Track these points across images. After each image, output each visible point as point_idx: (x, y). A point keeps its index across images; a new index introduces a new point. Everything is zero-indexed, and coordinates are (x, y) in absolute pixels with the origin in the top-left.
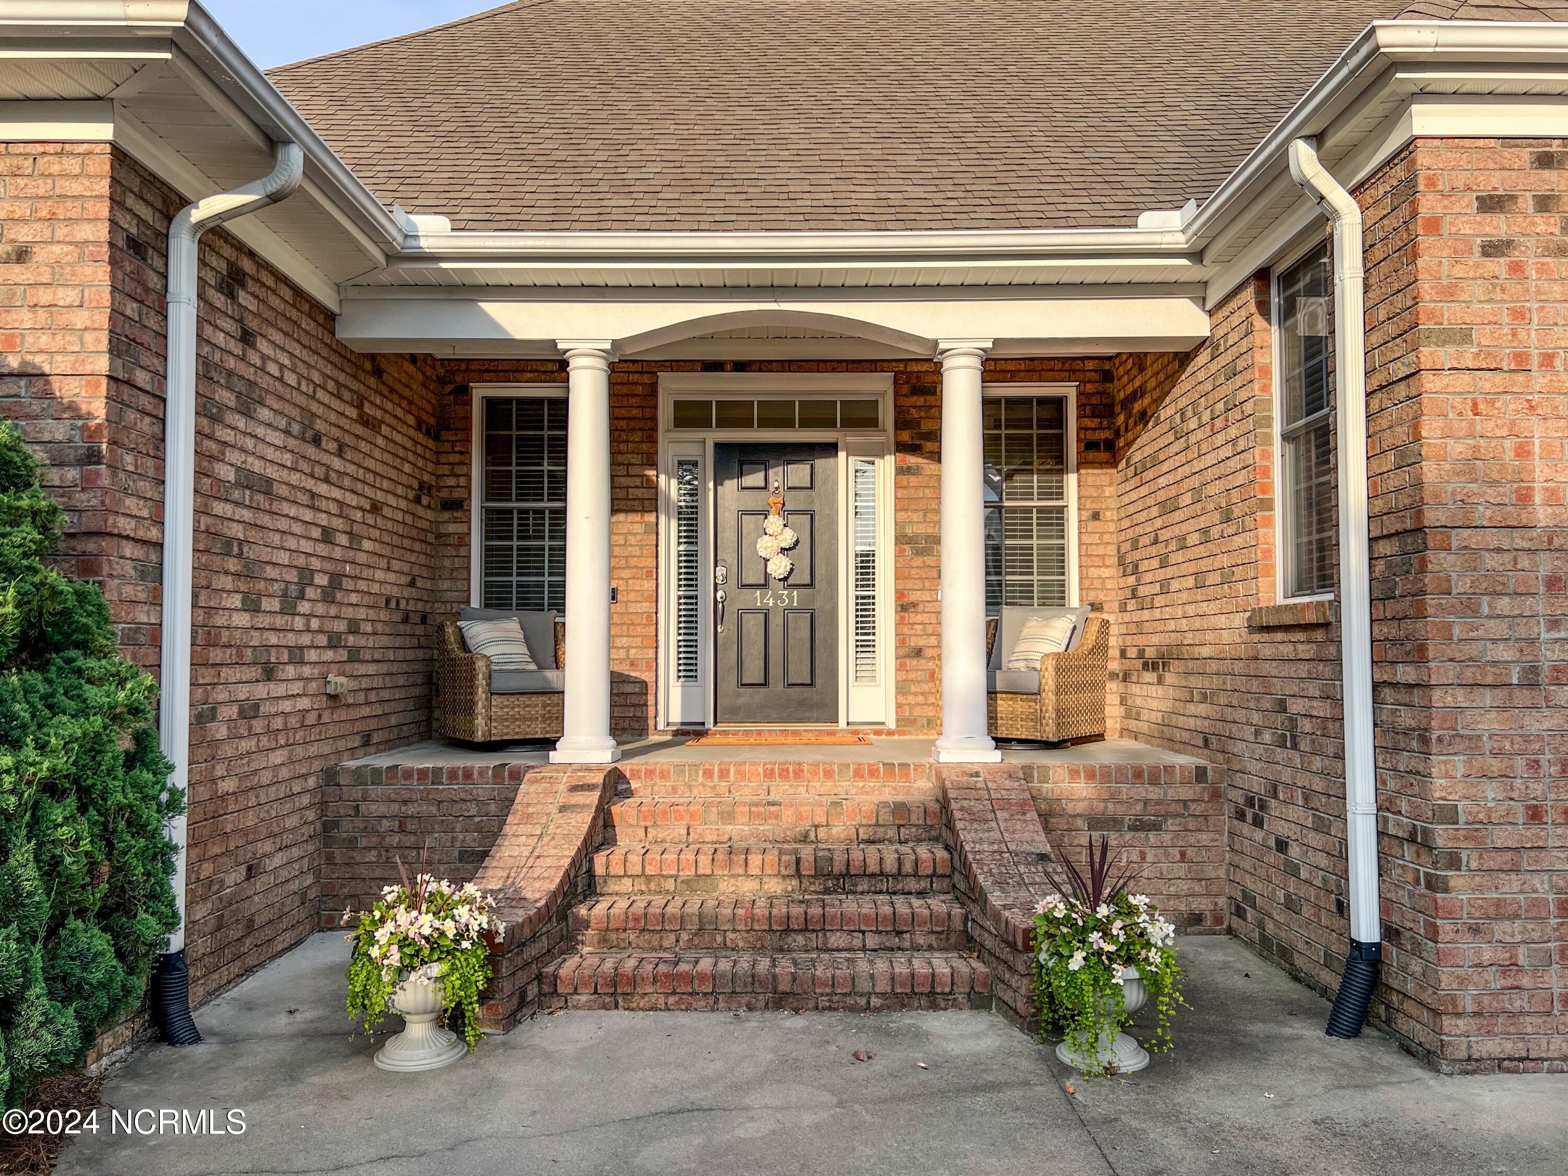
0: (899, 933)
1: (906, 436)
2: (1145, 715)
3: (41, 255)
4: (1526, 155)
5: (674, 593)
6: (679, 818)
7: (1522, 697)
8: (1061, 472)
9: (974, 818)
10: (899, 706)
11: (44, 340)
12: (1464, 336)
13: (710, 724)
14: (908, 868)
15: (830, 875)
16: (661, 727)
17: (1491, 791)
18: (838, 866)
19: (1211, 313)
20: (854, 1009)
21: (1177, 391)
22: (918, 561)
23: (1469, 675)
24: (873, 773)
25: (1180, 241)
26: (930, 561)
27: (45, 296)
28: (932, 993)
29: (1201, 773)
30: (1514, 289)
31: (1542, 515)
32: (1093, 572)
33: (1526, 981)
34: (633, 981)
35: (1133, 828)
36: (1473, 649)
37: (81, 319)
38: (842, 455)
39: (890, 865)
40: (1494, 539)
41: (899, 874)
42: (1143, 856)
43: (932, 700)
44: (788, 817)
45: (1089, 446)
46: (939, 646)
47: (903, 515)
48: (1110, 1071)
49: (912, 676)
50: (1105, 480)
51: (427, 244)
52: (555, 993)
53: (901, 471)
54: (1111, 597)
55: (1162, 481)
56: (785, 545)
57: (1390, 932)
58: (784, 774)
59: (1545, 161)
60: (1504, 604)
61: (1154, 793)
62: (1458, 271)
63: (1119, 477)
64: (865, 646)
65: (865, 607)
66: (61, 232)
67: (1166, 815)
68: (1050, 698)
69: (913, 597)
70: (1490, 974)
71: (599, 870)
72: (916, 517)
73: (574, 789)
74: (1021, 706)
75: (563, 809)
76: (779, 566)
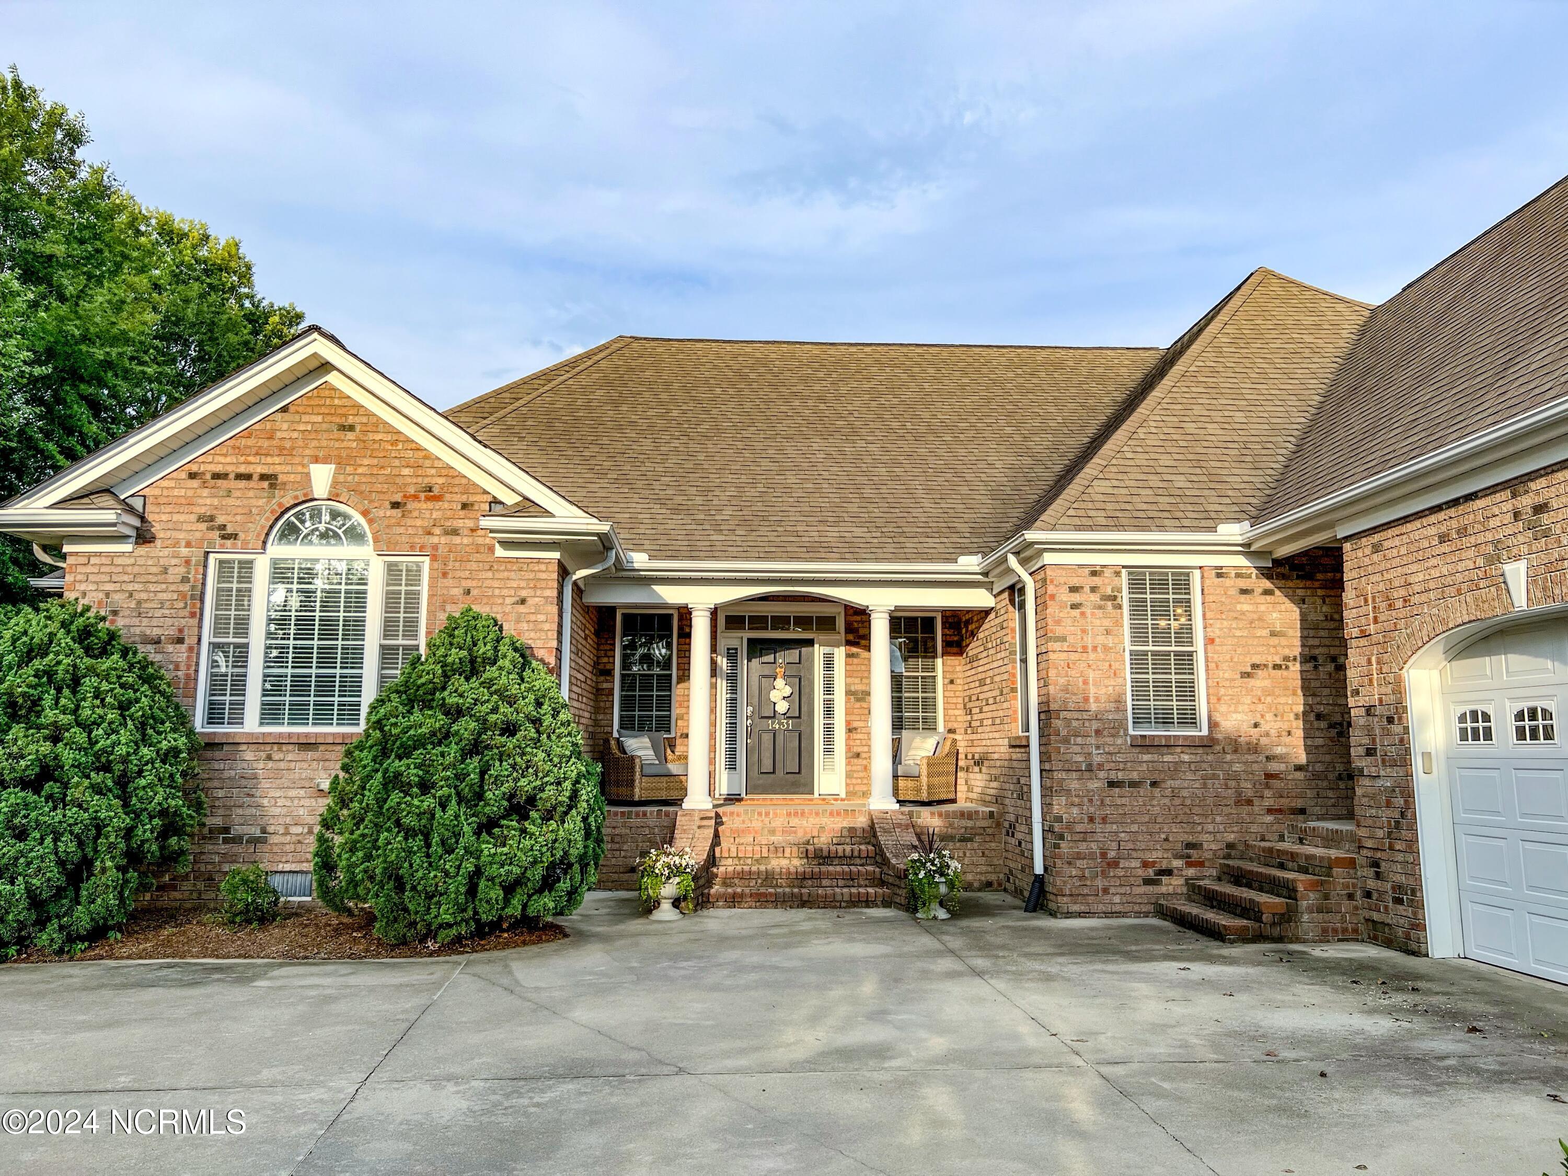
0: (853, 880)
1: (851, 637)
2: (976, 790)
3: (530, 602)
4: (1087, 571)
5: (724, 721)
6: (750, 833)
7: (1087, 775)
8: (935, 657)
9: (885, 831)
10: (847, 785)
11: (532, 635)
12: (1063, 639)
13: (743, 795)
14: (856, 854)
15: (822, 857)
16: (717, 796)
17: (1075, 811)
18: (825, 854)
19: (995, 596)
20: (835, 907)
21: (985, 626)
22: (858, 705)
23: (1066, 767)
24: (838, 814)
25: (977, 569)
26: (865, 705)
27: (533, 618)
28: (867, 901)
29: (991, 814)
30: (1082, 621)
31: (1093, 707)
32: (951, 712)
33: (1088, 883)
34: (742, 895)
35: (960, 841)
36: (1068, 757)
37: (546, 626)
38: (817, 646)
39: (848, 853)
40: (1076, 715)
41: (852, 857)
42: (965, 854)
43: (865, 781)
44: (800, 833)
45: (947, 644)
46: (869, 752)
47: (849, 680)
48: (935, 918)
49: (854, 768)
50: (957, 662)
51: (636, 566)
52: (708, 902)
53: (848, 656)
54: (960, 726)
55: (980, 669)
56: (786, 695)
57: (1046, 869)
58: (796, 814)
59: (1094, 573)
60: (1079, 740)
61: (970, 824)
62: (1061, 615)
63: (963, 662)
64: (829, 751)
65: (829, 730)
66: (539, 593)
67: (976, 834)
68: (924, 779)
69: (855, 724)
70: (1075, 880)
71: (717, 855)
72: (857, 681)
73: (702, 819)
74: (910, 784)
75: (699, 827)
76: (782, 707)
